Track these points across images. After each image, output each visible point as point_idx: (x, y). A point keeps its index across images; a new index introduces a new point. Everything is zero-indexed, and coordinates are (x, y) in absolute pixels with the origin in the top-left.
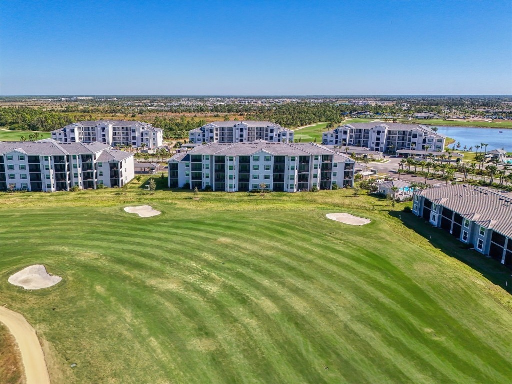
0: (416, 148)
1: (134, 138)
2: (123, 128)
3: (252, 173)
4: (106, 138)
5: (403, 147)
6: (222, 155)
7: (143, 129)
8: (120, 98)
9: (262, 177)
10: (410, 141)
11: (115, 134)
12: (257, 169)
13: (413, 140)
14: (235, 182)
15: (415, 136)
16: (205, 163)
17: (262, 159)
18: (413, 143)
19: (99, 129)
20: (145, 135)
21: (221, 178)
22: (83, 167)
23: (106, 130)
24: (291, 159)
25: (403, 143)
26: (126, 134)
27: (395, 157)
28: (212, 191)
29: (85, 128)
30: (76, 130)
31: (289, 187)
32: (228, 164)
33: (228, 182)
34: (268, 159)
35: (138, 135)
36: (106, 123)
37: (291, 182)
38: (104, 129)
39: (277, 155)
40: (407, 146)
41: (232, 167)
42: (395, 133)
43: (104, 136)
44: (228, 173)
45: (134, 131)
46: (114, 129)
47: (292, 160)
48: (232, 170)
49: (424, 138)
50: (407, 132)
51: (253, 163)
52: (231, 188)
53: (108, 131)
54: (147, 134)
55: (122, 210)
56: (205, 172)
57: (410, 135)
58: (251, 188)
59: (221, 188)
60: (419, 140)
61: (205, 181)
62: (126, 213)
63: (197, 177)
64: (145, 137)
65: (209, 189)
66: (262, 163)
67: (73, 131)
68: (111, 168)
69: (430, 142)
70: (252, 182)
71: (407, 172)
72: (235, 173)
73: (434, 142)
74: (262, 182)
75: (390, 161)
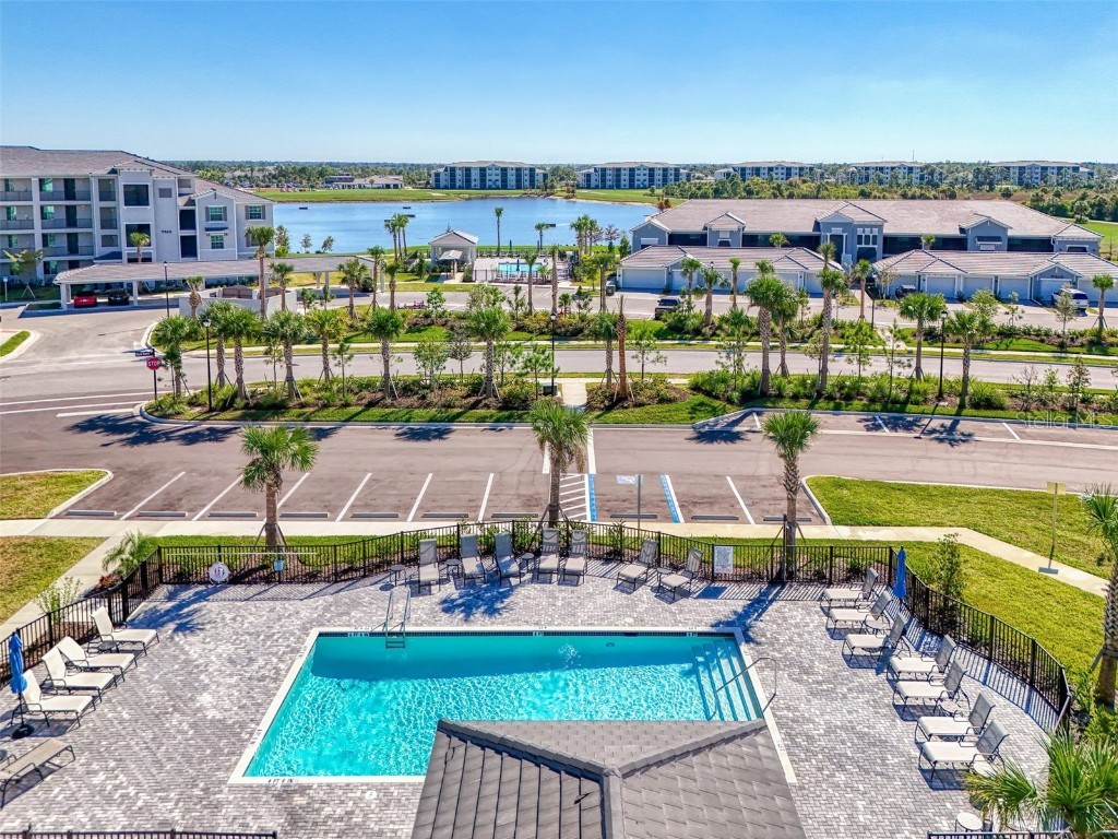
0: (151, 250)
5: (75, 253)
10: (109, 221)
13: (128, 215)
15: (137, 196)
18: (130, 229)
25: (72, 238)
27: (55, 309)
40: (99, 250)
42: (16, 187)
49: (181, 202)
50: (87, 180)
57: (107, 193)
60: (162, 215)
69: (214, 218)
71: (227, 405)
73: (232, 217)
75: (34, 337)
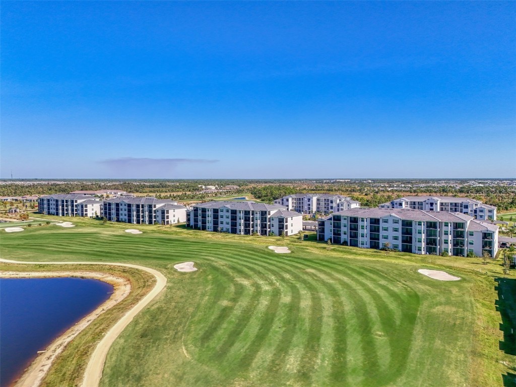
1: (332, 208)
2: (325, 200)
3: (382, 233)
4: (311, 207)
6: (355, 216)
7: (340, 200)
8: (374, 181)
9: (390, 238)
11: (318, 204)
12: (386, 230)
14: (367, 240)
16: (343, 222)
17: (390, 221)
19: (306, 199)
20: (340, 205)
21: (354, 236)
22: (262, 219)
23: (310, 201)
24: (417, 223)
26: (327, 204)
28: (348, 245)
29: (297, 198)
30: (290, 200)
31: (417, 249)
32: (360, 223)
33: (360, 239)
34: (396, 222)
35: (334, 205)
36: (311, 195)
37: (418, 245)
38: (309, 200)
39: (404, 218)
41: (364, 226)
43: (309, 205)
44: (360, 231)
45: (332, 202)
46: (318, 200)
47: (419, 225)
48: (364, 229)
51: (382, 225)
52: (363, 244)
53: (312, 201)
54: (342, 205)
55: (267, 247)
56: (343, 229)
58: (381, 246)
59: (354, 244)
61: (343, 237)
62: (269, 249)
63: (337, 233)
64: (341, 207)
65: (345, 243)
66: (390, 225)
67: (287, 200)
68: (280, 222)
70: (382, 241)
72: (366, 231)
74: (390, 242)
